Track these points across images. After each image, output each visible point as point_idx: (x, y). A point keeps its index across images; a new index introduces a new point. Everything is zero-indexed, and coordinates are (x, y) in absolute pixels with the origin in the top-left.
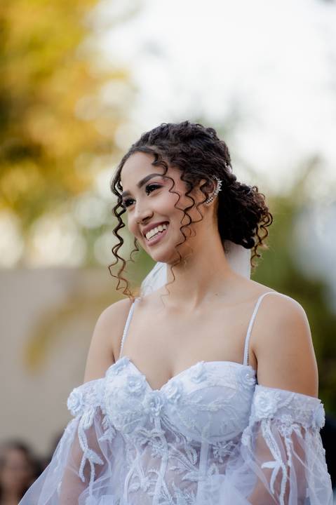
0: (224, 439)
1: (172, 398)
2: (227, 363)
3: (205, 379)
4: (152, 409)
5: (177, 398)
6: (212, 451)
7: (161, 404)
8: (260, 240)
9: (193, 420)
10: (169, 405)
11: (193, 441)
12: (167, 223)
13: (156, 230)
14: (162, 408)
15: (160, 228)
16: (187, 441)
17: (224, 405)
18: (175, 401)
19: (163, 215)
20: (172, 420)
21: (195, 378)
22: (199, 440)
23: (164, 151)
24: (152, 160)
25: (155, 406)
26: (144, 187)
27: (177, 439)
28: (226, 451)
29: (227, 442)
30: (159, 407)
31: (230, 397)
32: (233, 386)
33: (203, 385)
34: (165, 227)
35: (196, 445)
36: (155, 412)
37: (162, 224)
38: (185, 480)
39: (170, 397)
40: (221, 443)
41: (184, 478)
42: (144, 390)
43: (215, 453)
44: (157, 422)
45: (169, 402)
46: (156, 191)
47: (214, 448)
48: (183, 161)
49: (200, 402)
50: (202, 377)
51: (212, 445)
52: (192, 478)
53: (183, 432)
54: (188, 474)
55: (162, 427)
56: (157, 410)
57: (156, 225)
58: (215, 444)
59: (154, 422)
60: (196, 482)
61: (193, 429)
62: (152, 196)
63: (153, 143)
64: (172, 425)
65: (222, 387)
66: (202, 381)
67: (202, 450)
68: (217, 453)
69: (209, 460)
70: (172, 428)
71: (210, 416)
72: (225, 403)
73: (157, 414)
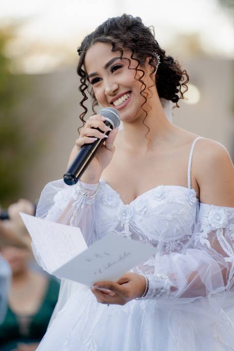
0: (175, 239)
1: (141, 211)
2: (178, 187)
3: (165, 198)
4: (124, 218)
5: (144, 210)
6: (165, 246)
7: (131, 215)
8: (182, 94)
9: (155, 226)
10: (137, 215)
11: (153, 240)
12: (130, 92)
13: (123, 98)
14: (132, 217)
15: (126, 97)
16: (148, 240)
17: (178, 216)
18: (143, 213)
19: (126, 87)
20: (138, 225)
21: (157, 197)
22: (157, 239)
23: (118, 40)
24: (111, 48)
25: (125, 216)
26: (109, 68)
27: (141, 239)
28: (174, 247)
29: (176, 241)
30: (128, 217)
31: (181, 211)
32: (183, 203)
33: (163, 202)
34: (128, 95)
35: (155, 243)
36: (126, 220)
37: (126, 93)
38: (146, 266)
39: (139, 210)
40: (172, 241)
41: (145, 264)
42: (117, 204)
43: (167, 248)
44: (127, 227)
45: (137, 213)
46: (118, 70)
47: (167, 245)
48: (133, 45)
49: (161, 213)
50: (162, 196)
51: (166, 243)
52: (150, 264)
53: (146, 233)
54: (148, 261)
55: (130, 230)
56: (128, 218)
57: (123, 95)
58: (168, 242)
59: (124, 226)
60: (153, 267)
61: (154, 232)
62: (115, 74)
63: (108, 34)
64: (138, 229)
65: (176, 203)
66: (162, 199)
67: (158, 246)
68: (169, 248)
69: (162, 252)
70: (138, 231)
71: (167, 224)
72: (178, 215)
73: (127, 221)
